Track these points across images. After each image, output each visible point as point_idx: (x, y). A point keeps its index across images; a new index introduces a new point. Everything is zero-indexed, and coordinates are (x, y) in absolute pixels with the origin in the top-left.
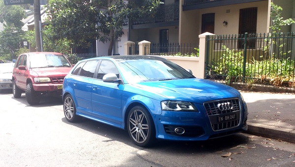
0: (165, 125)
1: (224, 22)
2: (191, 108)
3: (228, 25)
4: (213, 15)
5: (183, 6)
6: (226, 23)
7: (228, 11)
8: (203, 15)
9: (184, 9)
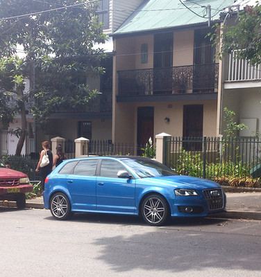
0: (178, 207)
1: (166, 118)
2: (195, 193)
3: (171, 122)
4: (152, 109)
5: (117, 97)
6: (168, 120)
7: (170, 106)
8: (139, 108)
9: (118, 101)
